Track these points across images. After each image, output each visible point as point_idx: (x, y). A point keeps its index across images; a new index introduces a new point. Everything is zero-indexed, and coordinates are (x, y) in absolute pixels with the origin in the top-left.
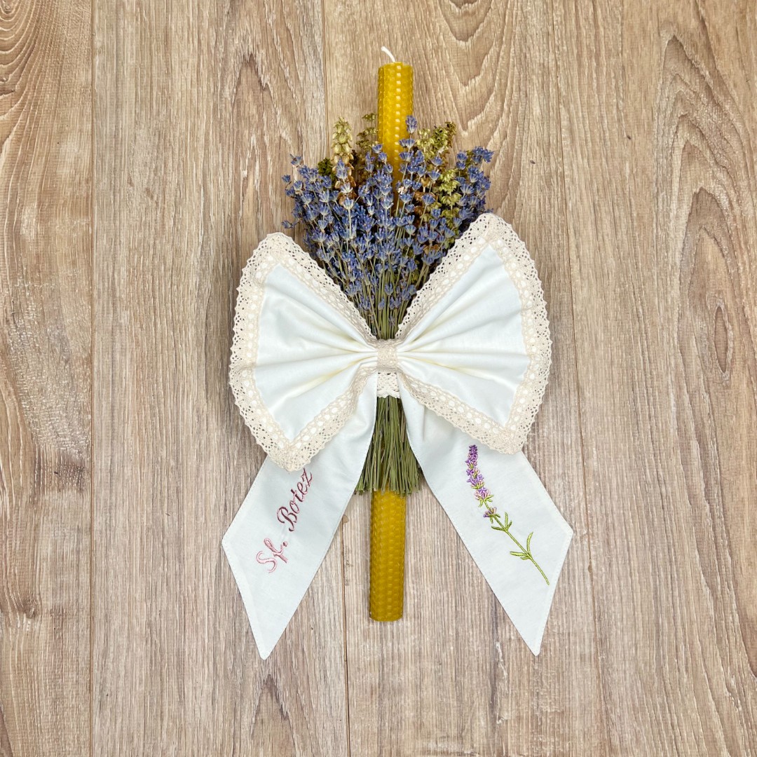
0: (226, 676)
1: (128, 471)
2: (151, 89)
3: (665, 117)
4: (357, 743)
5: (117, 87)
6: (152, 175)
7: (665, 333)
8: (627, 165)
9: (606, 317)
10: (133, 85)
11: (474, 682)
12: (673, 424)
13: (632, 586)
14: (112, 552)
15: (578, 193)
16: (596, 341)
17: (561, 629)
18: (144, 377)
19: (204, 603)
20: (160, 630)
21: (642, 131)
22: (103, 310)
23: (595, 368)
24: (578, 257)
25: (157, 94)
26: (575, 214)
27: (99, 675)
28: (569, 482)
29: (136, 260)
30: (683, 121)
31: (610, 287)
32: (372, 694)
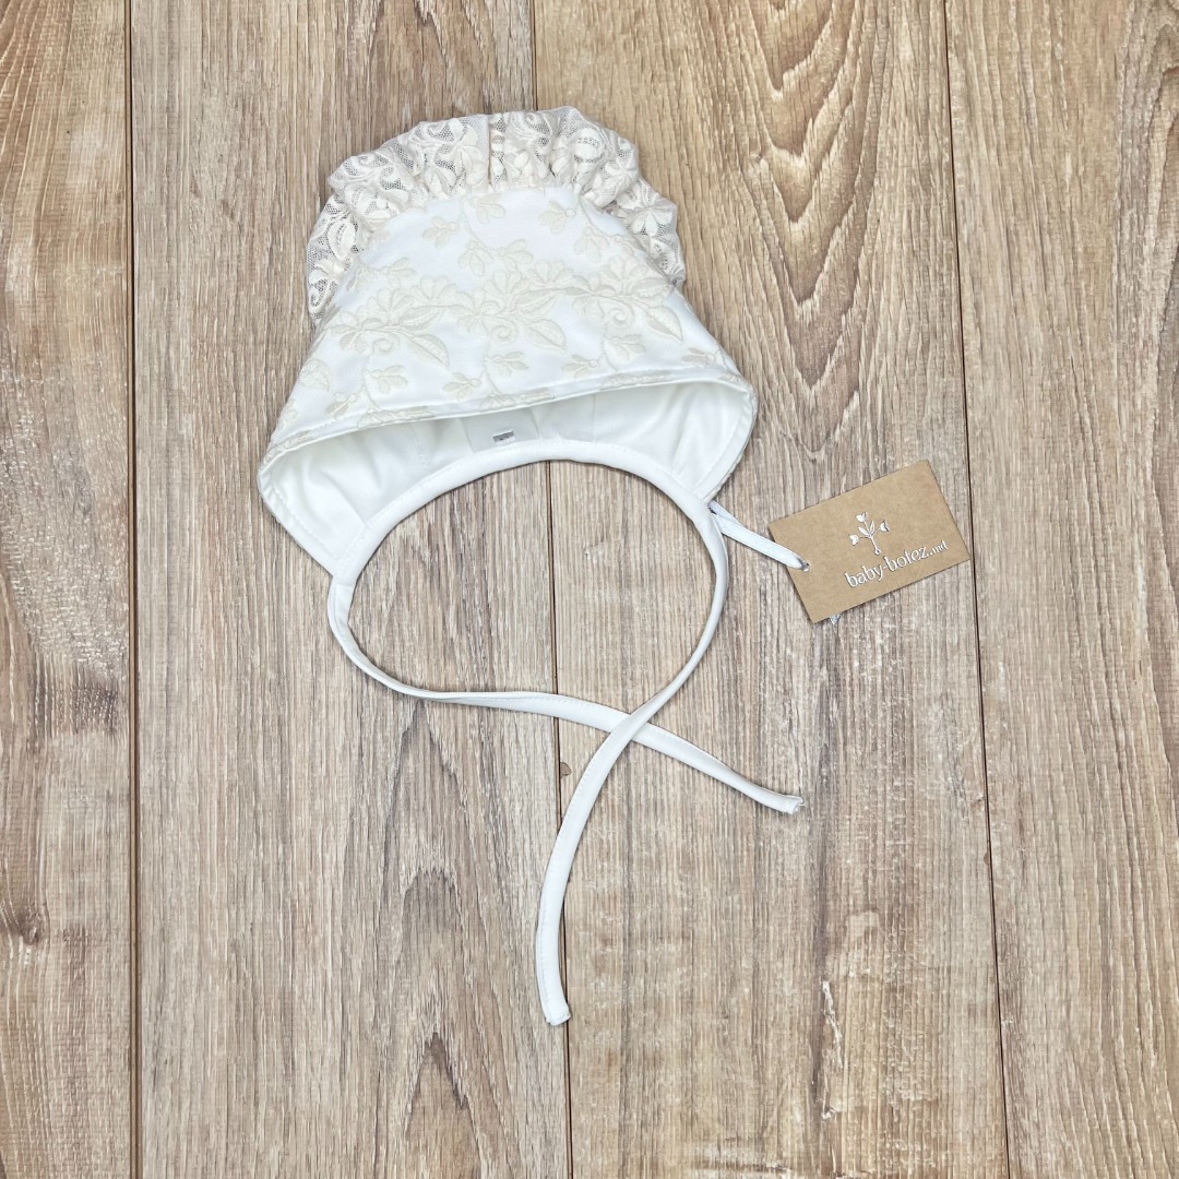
0: (362, 1035)
1: (196, 688)
2: (230, 24)
3: (1138, 72)
4: (583, 1145)
5: (170, 21)
6: (233, 177)
7: (1130, 461)
8: (1068, 160)
9: (1027, 431)
10: (198, 19)
11: (785, 1048)
12: (1140, 621)
13: (1062, 901)
14: (171, 825)
15: (979, 212)
16: (1007, 474)
17: (936, 960)
18: (221, 528)
19: (325, 911)
20: (253, 955)
21: (1096, 98)
22: (151, 413)
23: (1004, 522)
24: (978, 325)
25: (239, 34)
26: (974, 247)
27: (152, 1029)
28: (953, 710)
29: (205, 325)
30: (1169, 80)
31: (1034, 379)
32: (610, 1065)
